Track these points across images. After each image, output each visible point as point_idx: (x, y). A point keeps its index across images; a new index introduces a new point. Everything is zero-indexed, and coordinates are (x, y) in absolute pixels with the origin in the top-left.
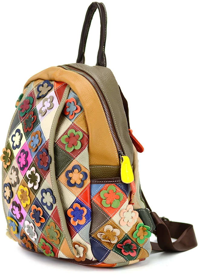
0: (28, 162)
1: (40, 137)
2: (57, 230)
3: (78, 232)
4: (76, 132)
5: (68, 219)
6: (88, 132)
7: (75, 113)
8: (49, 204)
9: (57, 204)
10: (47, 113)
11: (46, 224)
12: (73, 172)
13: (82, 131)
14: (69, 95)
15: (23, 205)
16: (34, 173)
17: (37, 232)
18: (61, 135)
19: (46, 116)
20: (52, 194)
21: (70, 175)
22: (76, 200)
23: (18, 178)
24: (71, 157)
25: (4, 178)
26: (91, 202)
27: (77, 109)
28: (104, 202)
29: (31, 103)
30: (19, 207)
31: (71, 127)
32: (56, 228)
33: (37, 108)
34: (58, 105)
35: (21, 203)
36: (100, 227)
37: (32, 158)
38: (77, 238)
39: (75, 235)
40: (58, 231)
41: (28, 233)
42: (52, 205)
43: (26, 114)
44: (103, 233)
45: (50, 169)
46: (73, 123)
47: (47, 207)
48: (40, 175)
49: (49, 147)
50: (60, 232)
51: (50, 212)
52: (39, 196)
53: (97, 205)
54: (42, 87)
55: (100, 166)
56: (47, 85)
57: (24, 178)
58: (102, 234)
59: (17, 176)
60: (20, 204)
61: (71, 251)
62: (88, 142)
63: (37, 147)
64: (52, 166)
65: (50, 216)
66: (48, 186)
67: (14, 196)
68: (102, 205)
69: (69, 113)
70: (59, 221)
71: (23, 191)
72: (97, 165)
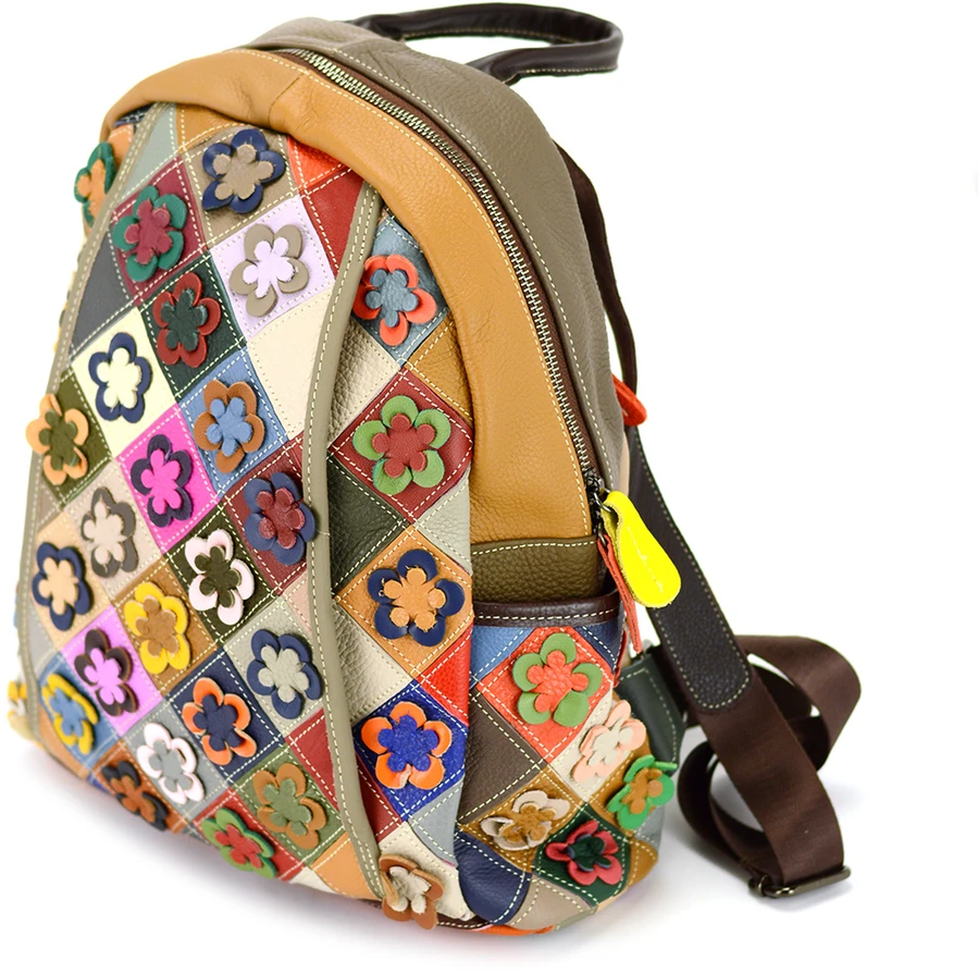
0: (196, 502)
1: (252, 416)
2: (316, 801)
3: (406, 819)
4: (420, 411)
5: (365, 759)
6: (472, 413)
7: (410, 323)
8: (287, 696)
9: (325, 702)
10: (278, 308)
11: (260, 764)
12: (402, 579)
13: (448, 410)
14: (377, 230)
15: (149, 662)
16: (228, 556)
17: (205, 780)
18: (352, 418)
19: (278, 321)
20: (307, 659)
21: (391, 589)
22: (408, 687)
23: (129, 546)
24: (394, 513)
25: (40, 515)
26: (470, 698)
27: (420, 304)
28: (525, 703)
29: (180, 224)
30: (124, 662)
31: (396, 388)
32: (309, 792)
33: (217, 262)
34: (333, 281)
35: (137, 651)
36: (501, 798)
37: (212, 490)
38: (401, 839)
39: (392, 829)
40: (317, 806)
41: (156, 769)
42: (300, 700)
43: (158, 271)
44: (508, 818)
45: (310, 562)
46: (403, 368)
47: (277, 703)
48: (252, 570)
49: (306, 470)
50: (324, 809)
51: (286, 726)
52: (239, 651)
53: (496, 713)
54: (227, 157)
55: (511, 543)
56: (254, 151)
57: (165, 556)
58: (501, 824)
59: (123, 538)
60: (131, 651)
61: (370, 884)
62: (473, 452)
63: (240, 457)
64: (319, 551)
65: (283, 740)
66: (289, 624)
67: (96, 607)
68: (517, 714)
69: (376, 313)
70: (326, 766)
71: (153, 609)
72: (500, 540)
